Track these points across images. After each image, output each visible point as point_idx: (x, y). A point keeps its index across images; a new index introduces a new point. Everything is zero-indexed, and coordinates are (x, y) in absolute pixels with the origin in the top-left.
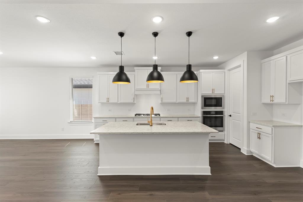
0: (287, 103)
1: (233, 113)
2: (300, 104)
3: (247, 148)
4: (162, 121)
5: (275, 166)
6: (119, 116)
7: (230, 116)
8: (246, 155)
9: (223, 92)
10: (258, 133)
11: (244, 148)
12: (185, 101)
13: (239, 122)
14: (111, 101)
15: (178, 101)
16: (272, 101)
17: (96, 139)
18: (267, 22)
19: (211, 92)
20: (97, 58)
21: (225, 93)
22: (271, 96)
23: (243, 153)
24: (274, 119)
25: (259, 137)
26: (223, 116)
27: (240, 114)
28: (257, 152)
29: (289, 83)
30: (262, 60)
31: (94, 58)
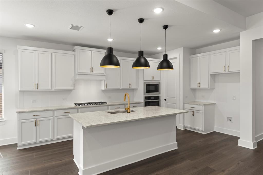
0: (209, 88)
1: (168, 97)
2: (214, 89)
3: (183, 125)
4: (110, 110)
5: (204, 133)
6: (57, 108)
7: (165, 100)
8: (183, 130)
9: (159, 79)
10: (192, 112)
11: (180, 125)
12: (128, 87)
13: (175, 104)
14: (40, 88)
15: (122, 88)
16: (199, 87)
17: (22, 143)
18: (213, 32)
19: (151, 79)
20: (34, 26)
21: (160, 80)
22: (198, 83)
23: (179, 129)
24: (197, 100)
25: (193, 114)
26: (159, 101)
27: (175, 97)
28: (191, 126)
29: (210, 74)
30: (191, 56)
31: (30, 26)
